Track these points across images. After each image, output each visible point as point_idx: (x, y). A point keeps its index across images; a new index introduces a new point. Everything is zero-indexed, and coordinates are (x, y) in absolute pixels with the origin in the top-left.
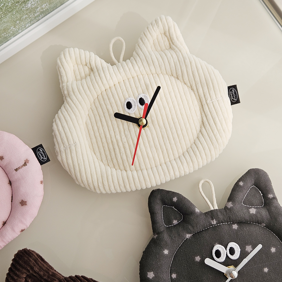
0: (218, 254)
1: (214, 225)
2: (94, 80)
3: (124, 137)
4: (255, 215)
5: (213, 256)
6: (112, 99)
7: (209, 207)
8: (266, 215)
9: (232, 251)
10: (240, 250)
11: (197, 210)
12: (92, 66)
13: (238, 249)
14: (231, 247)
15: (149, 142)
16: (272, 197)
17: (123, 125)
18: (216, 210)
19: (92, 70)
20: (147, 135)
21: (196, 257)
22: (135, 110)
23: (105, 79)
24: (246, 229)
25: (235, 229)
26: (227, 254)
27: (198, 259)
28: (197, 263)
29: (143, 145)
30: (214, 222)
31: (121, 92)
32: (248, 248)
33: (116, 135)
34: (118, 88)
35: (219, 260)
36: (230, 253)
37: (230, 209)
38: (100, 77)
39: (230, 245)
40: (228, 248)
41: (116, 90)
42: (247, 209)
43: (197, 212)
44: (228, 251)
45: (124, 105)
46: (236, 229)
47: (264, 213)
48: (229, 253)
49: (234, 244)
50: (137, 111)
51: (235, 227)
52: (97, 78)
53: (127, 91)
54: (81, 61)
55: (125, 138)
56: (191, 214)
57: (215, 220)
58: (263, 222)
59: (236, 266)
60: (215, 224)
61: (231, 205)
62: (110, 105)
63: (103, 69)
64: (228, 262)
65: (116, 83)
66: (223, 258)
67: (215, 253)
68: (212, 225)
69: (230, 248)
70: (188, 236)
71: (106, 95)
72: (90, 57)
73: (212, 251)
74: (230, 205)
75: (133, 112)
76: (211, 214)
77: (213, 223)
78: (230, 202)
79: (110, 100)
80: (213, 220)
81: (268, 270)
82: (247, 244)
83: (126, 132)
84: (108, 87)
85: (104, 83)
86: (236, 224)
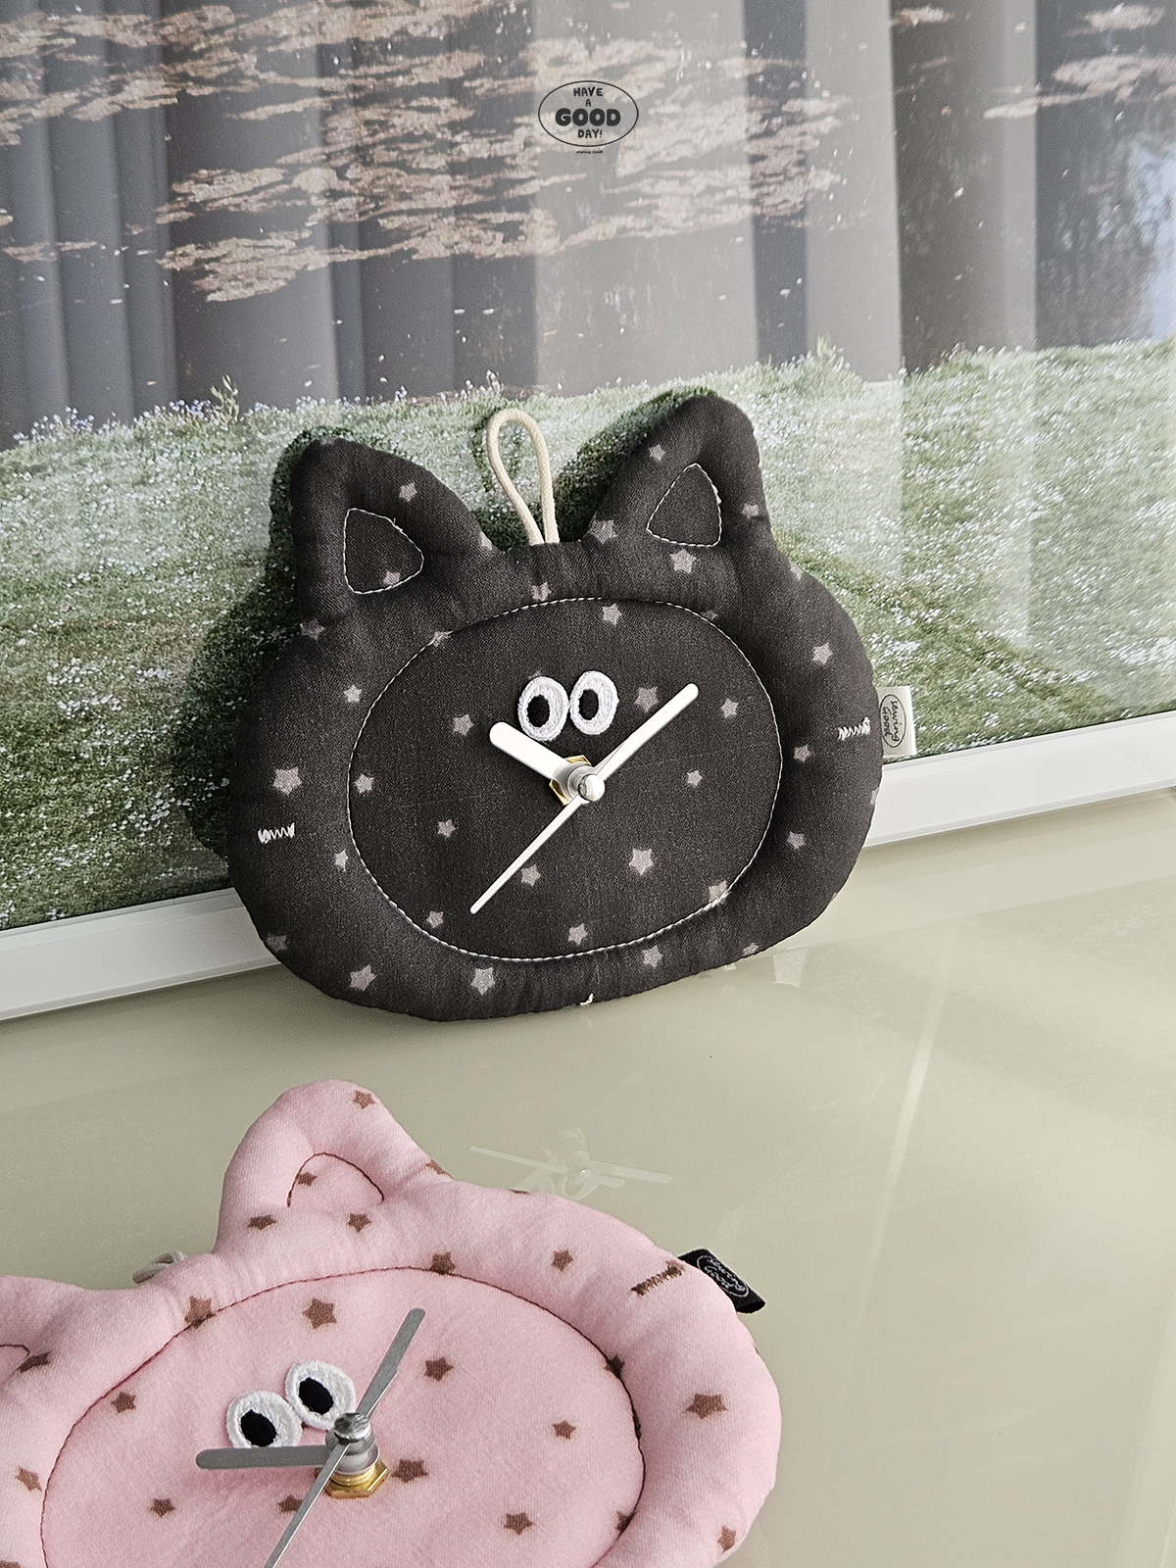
0: (539, 711)
1: (540, 602)
4: (691, 579)
5: (520, 718)
8: (728, 583)
9: (589, 705)
10: (616, 701)
16: (756, 513)
18: (555, 546)
21: (456, 719)
24: (650, 625)
25: (610, 624)
26: (569, 714)
27: (463, 725)
28: (459, 741)
32: (646, 697)
36: (581, 712)
39: (586, 679)
40: (577, 693)
44: (577, 703)
46: (615, 623)
47: (722, 572)
48: (577, 710)
51: (612, 614)
57: (546, 584)
58: (712, 608)
59: (595, 760)
60: (543, 599)
61: (612, 535)
64: (568, 743)
66: (553, 729)
67: (528, 709)
68: (533, 602)
69: (585, 692)
70: (439, 637)
73: (520, 700)
77: (535, 596)
81: (701, 778)
82: (644, 681)
86: (614, 606)
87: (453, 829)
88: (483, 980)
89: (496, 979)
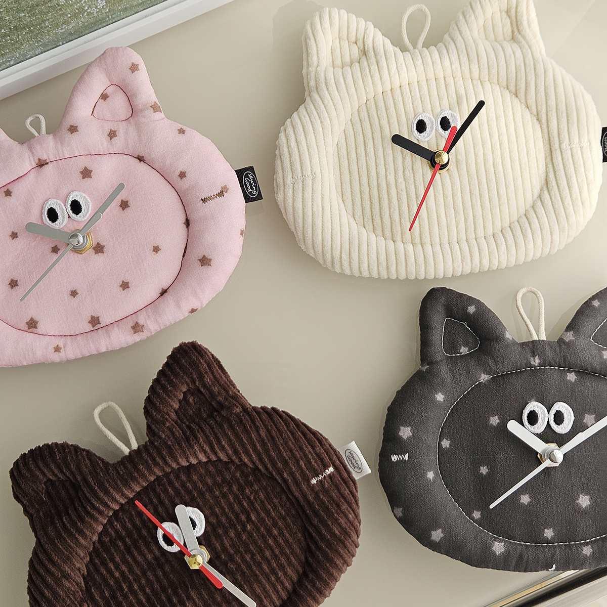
0: (533, 418)
1: (535, 367)
2: (367, 70)
3: (401, 180)
5: (523, 420)
6: (392, 110)
7: (531, 335)
9: (559, 418)
10: (573, 418)
11: (508, 336)
12: (366, 47)
13: (571, 416)
14: (558, 409)
15: (445, 198)
17: (404, 159)
18: (543, 341)
19: (364, 53)
20: (443, 185)
21: (491, 418)
22: (430, 137)
23: (387, 72)
24: (591, 384)
25: (570, 381)
26: (548, 422)
27: (494, 420)
28: (492, 428)
29: (434, 201)
30: (536, 361)
31: (410, 100)
32: (588, 418)
33: (388, 174)
34: (407, 93)
35: (533, 430)
36: (554, 421)
37: (568, 345)
38: (378, 67)
39: (558, 406)
40: (553, 411)
41: (402, 95)
42: (599, 350)
43: (508, 339)
44: (553, 416)
45: (412, 123)
46: (573, 381)
48: (553, 419)
49: (565, 406)
50: (434, 138)
51: (571, 377)
52: (372, 67)
53: (421, 101)
54: (348, 34)
55: (404, 183)
56: (497, 339)
57: (537, 357)
59: (560, 445)
60: (536, 365)
61: (572, 338)
62: (387, 120)
63: (385, 54)
64: (548, 436)
65: (405, 83)
66: (540, 427)
68: (531, 366)
69: (557, 411)
70: (484, 378)
71: (382, 102)
72: (366, 30)
73: (524, 411)
74: (569, 337)
75: (427, 139)
76: (534, 347)
77: (532, 363)
78: (569, 331)
79: (388, 111)
80: (534, 356)
82: (588, 412)
83: (407, 172)
84: (388, 87)
85: (383, 79)
86: (573, 373)
87: (487, 471)
88: (499, 547)
89: (505, 549)
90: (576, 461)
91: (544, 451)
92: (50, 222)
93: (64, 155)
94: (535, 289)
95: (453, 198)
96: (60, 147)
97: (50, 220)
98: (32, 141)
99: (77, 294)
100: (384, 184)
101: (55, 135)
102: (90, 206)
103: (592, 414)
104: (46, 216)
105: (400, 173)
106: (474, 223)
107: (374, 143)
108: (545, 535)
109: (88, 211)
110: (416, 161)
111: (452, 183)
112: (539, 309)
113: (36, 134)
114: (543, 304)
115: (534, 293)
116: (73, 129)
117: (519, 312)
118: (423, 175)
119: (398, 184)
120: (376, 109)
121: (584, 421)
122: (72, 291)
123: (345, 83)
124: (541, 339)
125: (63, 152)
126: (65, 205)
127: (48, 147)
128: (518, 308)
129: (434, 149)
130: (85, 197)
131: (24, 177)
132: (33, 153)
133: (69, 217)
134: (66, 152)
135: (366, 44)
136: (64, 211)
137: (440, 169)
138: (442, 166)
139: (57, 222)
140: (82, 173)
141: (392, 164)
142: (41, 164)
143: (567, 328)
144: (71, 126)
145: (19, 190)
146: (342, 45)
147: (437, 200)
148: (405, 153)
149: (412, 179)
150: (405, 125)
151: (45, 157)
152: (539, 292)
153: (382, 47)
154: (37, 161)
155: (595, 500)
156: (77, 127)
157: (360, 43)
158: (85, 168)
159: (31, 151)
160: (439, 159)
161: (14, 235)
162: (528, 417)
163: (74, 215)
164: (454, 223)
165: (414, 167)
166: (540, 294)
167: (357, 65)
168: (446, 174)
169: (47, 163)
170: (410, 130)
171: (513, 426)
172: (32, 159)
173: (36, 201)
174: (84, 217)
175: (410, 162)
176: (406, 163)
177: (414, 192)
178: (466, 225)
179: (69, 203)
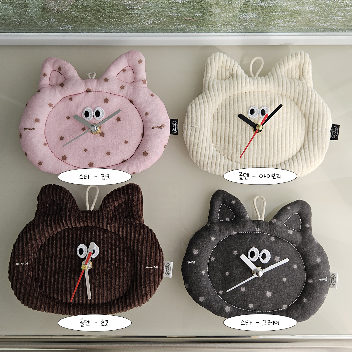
0: (252, 255)
1: (257, 232)
2: (232, 83)
3: (239, 134)
4: (291, 236)
6: (240, 102)
7: (258, 217)
8: (300, 239)
9: (264, 256)
11: (247, 216)
12: (233, 73)
13: (269, 256)
15: (258, 145)
17: (242, 125)
18: (263, 221)
19: (232, 75)
20: (258, 139)
21: (234, 251)
22: (255, 117)
23: (241, 85)
25: (272, 241)
26: (259, 257)
27: (235, 253)
28: (234, 256)
29: (252, 146)
30: (258, 230)
31: (249, 99)
32: (277, 258)
33: (234, 131)
34: (248, 96)
35: (252, 260)
36: (262, 257)
37: (274, 225)
38: (237, 83)
40: (262, 253)
41: (246, 97)
42: (287, 229)
43: (247, 217)
44: (261, 255)
45: (248, 110)
47: (298, 236)
48: (261, 257)
50: (257, 118)
51: (272, 239)
52: (234, 82)
53: (254, 101)
54: (226, 66)
55: (240, 136)
56: (242, 217)
58: (295, 243)
59: (263, 268)
62: (237, 107)
63: (241, 77)
65: (248, 91)
66: (255, 259)
71: (236, 98)
72: (234, 65)
74: (275, 221)
75: (254, 118)
76: (258, 223)
77: (256, 230)
78: (275, 219)
79: (238, 103)
80: (257, 227)
81: (286, 280)
82: (277, 255)
83: (243, 131)
84: (240, 92)
85: (238, 88)
86: (273, 237)
87: (228, 274)
88: (228, 309)
90: (268, 276)
91: (255, 270)
92: (85, 117)
93: (99, 90)
94: (263, 197)
95: (261, 146)
96: (98, 86)
97: (85, 116)
98: (88, 80)
99: (87, 151)
100: (231, 135)
101: (98, 80)
102: (104, 115)
103: (279, 257)
104: (84, 113)
105: (240, 131)
106: (269, 159)
107: (230, 116)
108: (249, 306)
109: (102, 117)
110: (247, 127)
111: (262, 139)
112: (263, 206)
113: (90, 78)
114: (265, 204)
115: (262, 199)
116: (106, 80)
117: (254, 206)
118: (250, 134)
119: (238, 136)
120: (233, 101)
121: (275, 259)
122: (85, 149)
123: (221, 88)
124: (262, 220)
125: (99, 89)
126: (93, 111)
127: (93, 85)
128: (254, 204)
129: (256, 123)
130: (103, 111)
131: (79, 94)
132: (86, 85)
133: (94, 117)
134: (100, 89)
135: (233, 71)
136: (92, 114)
137: (258, 132)
138: (259, 131)
139: (88, 118)
140: (104, 100)
141: (236, 127)
142: (88, 91)
143: (274, 217)
144: (106, 79)
145: (76, 99)
146: (222, 70)
147: (254, 146)
148: (243, 122)
149: (244, 135)
150: (245, 110)
151: (91, 88)
152: (264, 199)
153: (240, 73)
154: (87, 89)
155: (274, 295)
156: (108, 79)
157: (231, 70)
158: (107, 98)
159: (86, 84)
160: (258, 127)
161: (68, 118)
162: (250, 253)
163: (96, 117)
164: (260, 157)
165: (246, 130)
166: (265, 200)
167: (228, 80)
168: (260, 135)
169: (91, 91)
170: (247, 113)
171: (243, 257)
172: (85, 87)
173: (81, 106)
174: (100, 119)
175: (245, 127)
176: (243, 127)
177: (244, 141)
178: (265, 159)
179: (95, 111)
